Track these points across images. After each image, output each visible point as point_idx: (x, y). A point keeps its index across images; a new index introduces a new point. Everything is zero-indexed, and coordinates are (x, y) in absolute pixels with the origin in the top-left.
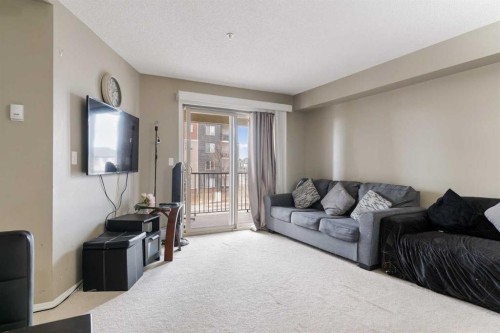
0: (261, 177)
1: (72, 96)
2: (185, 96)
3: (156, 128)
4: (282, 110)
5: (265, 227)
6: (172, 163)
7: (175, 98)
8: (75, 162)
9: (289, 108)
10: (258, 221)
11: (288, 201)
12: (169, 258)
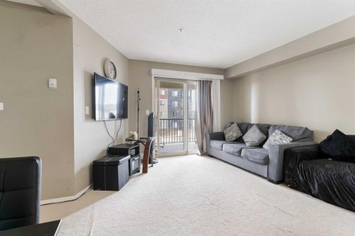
0: (204, 121)
1: (86, 73)
2: (156, 72)
3: (138, 92)
4: (217, 79)
5: (206, 153)
6: (148, 113)
7: (150, 74)
8: (88, 112)
9: (222, 77)
10: (201, 149)
11: (221, 137)
12: (145, 171)
